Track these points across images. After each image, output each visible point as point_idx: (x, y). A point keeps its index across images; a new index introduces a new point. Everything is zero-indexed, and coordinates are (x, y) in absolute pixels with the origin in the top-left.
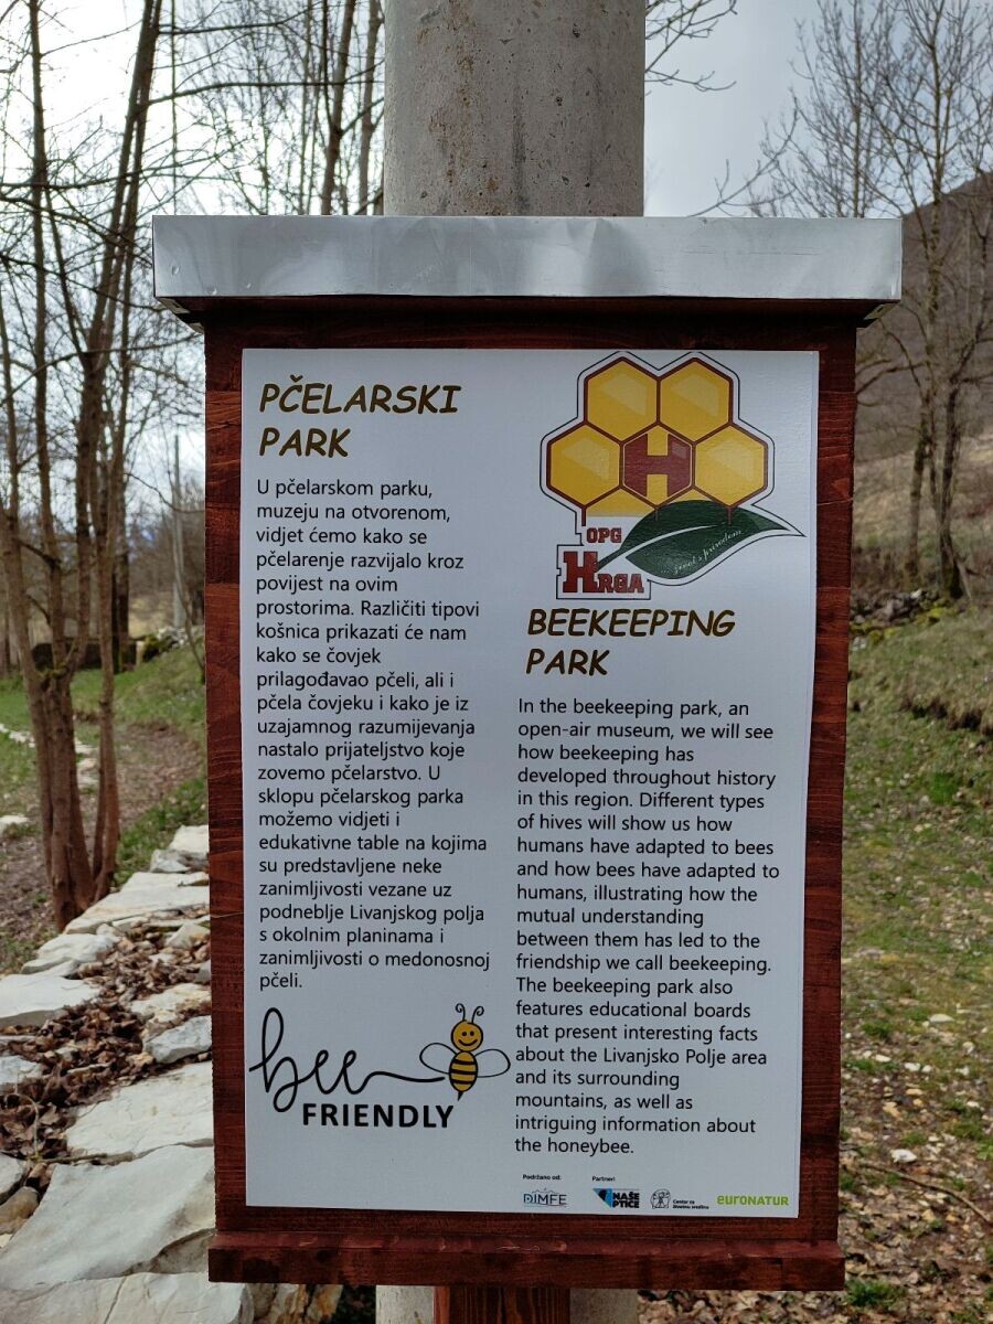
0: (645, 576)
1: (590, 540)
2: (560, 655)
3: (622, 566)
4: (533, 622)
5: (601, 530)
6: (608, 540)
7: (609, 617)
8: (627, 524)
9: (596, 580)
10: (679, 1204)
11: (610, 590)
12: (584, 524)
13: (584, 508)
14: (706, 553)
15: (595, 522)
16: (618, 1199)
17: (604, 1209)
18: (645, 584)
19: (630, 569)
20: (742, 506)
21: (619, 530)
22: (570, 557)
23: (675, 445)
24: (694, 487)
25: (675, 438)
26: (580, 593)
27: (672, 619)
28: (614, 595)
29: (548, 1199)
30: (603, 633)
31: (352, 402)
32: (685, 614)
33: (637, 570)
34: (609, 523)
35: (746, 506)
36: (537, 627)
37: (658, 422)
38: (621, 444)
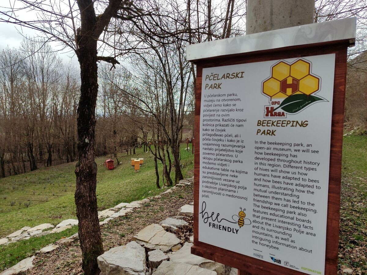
0: (285, 112)
1: (272, 104)
2: (264, 131)
3: (280, 110)
4: (258, 123)
5: (275, 102)
6: (276, 104)
7: (276, 122)
8: (281, 100)
9: (273, 113)
10: (291, 266)
11: (277, 116)
12: (271, 100)
13: (271, 97)
14: (301, 107)
15: (273, 100)
16: (275, 260)
17: (272, 262)
18: (285, 114)
19: (282, 111)
20: (312, 95)
21: (279, 102)
22: (267, 108)
23: (294, 81)
24: (299, 91)
25: (294, 79)
26: (269, 116)
27: (292, 123)
28: (278, 117)
29: (259, 256)
30: (275, 126)
31: (223, 77)
32: (295, 121)
33: (283, 111)
34: (277, 100)
35: (313, 95)
36: (259, 124)
37: (290, 76)
38: (280, 81)
